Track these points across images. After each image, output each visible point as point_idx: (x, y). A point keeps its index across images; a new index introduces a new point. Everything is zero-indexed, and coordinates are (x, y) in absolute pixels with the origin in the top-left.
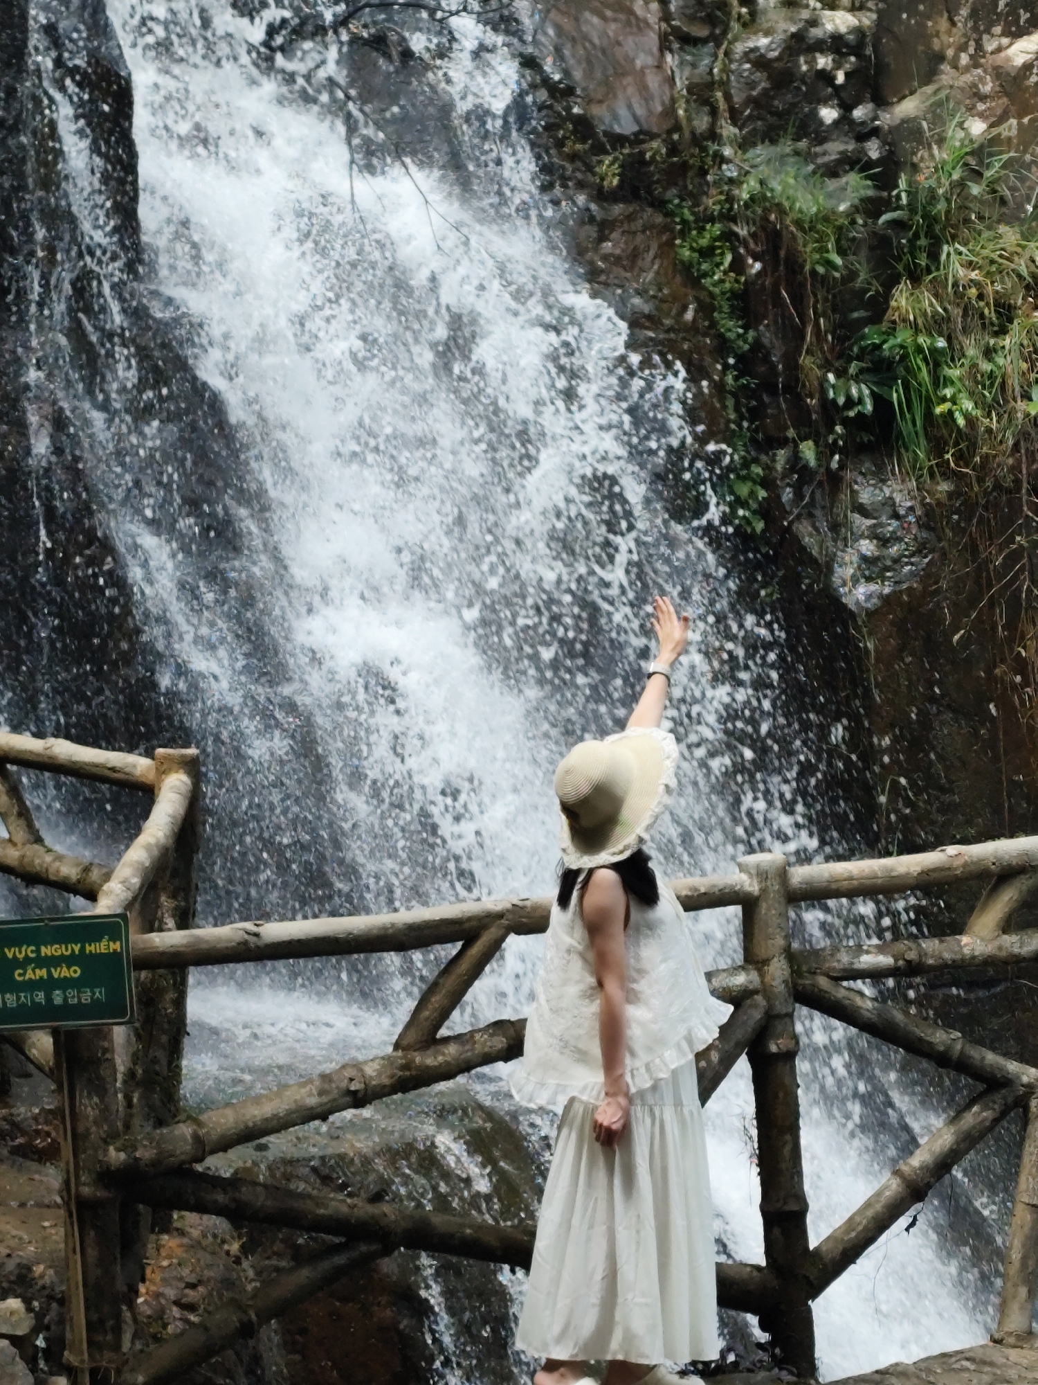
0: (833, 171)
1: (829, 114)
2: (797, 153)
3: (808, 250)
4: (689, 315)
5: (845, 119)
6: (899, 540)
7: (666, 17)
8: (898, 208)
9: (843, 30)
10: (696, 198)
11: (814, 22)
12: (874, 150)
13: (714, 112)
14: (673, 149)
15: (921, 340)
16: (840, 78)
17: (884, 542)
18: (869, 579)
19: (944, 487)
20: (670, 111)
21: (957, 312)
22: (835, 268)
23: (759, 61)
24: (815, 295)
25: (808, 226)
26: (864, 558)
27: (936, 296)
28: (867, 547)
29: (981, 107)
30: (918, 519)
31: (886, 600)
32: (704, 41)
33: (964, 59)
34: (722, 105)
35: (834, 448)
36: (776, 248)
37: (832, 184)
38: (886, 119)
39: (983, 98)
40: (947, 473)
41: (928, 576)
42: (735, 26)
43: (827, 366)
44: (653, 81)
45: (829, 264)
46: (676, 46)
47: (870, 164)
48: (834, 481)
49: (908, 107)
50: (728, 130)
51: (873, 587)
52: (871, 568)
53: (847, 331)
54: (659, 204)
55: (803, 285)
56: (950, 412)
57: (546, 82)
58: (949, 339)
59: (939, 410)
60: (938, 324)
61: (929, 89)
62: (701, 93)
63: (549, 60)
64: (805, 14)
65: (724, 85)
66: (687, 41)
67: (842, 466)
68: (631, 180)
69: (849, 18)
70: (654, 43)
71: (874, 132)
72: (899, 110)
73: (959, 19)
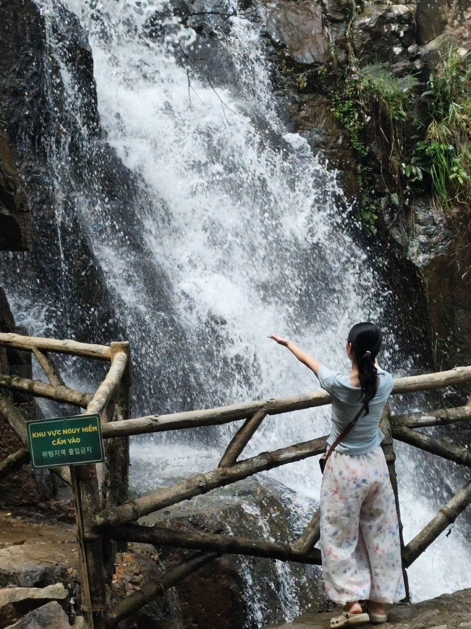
0: (400, 75)
1: (397, 50)
2: (384, 68)
3: (391, 111)
4: (340, 141)
5: (405, 52)
6: (436, 234)
7: (324, 11)
8: (430, 89)
9: (402, 13)
10: (341, 90)
11: (389, 10)
12: (418, 65)
13: (347, 52)
14: (330, 69)
15: (442, 147)
16: (402, 34)
17: (430, 236)
18: (424, 252)
19: (455, 210)
20: (327, 52)
21: (457, 134)
22: (403, 117)
23: (366, 28)
24: (395, 129)
25: (391, 99)
26: (421, 243)
27: (448, 127)
28: (423, 238)
29: (464, 43)
30: (444, 225)
31: (432, 261)
32: (342, 21)
33: (456, 23)
34: (351, 49)
35: (406, 196)
36: (377, 110)
37: (400, 81)
38: (423, 51)
39: (465, 39)
40: (456, 204)
41: (450, 249)
42: (355, 14)
43: (402, 160)
44: (320, 40)
45: (401, 115)
46: (329, 24)
47: (416, 71)
48: (407, 210)
49: (432, 45)
50: (354, 59)
51: (426, 256)
52: (425, 248)
53: (409, 145)
54: (325, 94)
55: (389, 125)
56: (456, 178)
57: (273, 43)
58: (454, 146)
59: (451, 177)
60: (449, 139)
61: (441, 37)
62: (341, 44)
63: (274, 34)
64: (385, 7)
65: (351, 39)
66: (334, 21)
67: (410, 204)
68: (312, 84)
69: (405, 8)
70: (319, 23)
71: (418, 57)
72: (428, 47)
73: (453, 6)
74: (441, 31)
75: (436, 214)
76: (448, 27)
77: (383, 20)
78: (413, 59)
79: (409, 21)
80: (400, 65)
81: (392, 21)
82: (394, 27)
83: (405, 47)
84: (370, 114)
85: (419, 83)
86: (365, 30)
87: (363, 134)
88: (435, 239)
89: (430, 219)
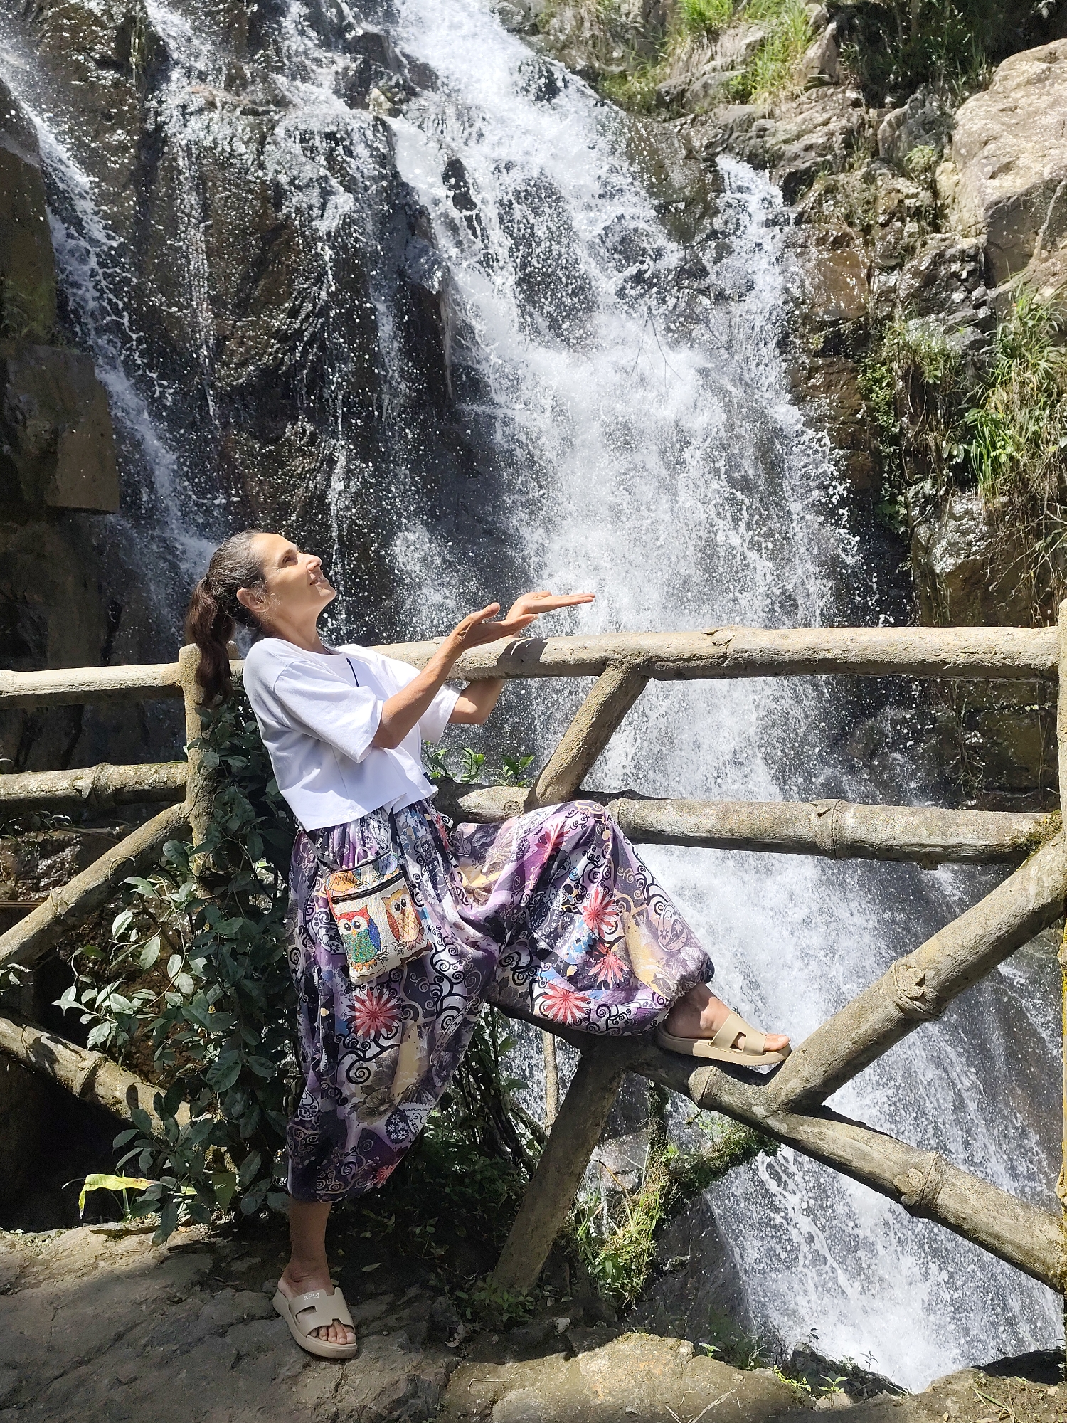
0: (957, 328)
1: (958, 297)
2: (937, 321)
3: (928, 373)
4: (859, 415)
5: (967, 298)
6: (972, 532)
7: (875, 258)
9: (968, 248)
10: (876, 353)
12: (983, 313)
14: (860, 327)
16: (964, 275)
18: (950, 556)
20: (863, 307)
23: (916, 271)
26: (950, 544)
28: (953, 537)
29: (1052, 280)
30: (984, 519)
31: (959, 567)
32: (892, 269)
34: (897, 300)
35: (942, 483)
37: (954, 335)
38: (992, 294)
39: (1054, 275)
41: (986, 552)
44: (857, 292)
46: (878, 273)
47: (979, 321)
48: (942, 502)
49: (1007, 286)
50: (898, 312)
51: (952, 560)
54: (851, 357)
55: (921, 391)
56: (999, 455)
59: (992, 454)
61: (1020, 275)
62: (887, 296)
64: (948, 243)
65: (899, 289)
66: (884, 269)
67: (946, 494)
68: (834, 346)
69: (973, 241)
70: (864, 272)
71: (984, 303)
72: (1001, 289)
73: (1041, 232)
74: (1025, 264)
75: (977, 506)
76: (1032, 261)
77: (939, 259)
78: (977, 307)
79: (974, 258)
80: (959, 316)
81: (953, 259)
82: (955, 267)
83: (969, 291)
84: (903, 378)
85: (980, 336)
86: (916, 274)
87: (894, 405)
88: (969, 538)
89: (968, 512)
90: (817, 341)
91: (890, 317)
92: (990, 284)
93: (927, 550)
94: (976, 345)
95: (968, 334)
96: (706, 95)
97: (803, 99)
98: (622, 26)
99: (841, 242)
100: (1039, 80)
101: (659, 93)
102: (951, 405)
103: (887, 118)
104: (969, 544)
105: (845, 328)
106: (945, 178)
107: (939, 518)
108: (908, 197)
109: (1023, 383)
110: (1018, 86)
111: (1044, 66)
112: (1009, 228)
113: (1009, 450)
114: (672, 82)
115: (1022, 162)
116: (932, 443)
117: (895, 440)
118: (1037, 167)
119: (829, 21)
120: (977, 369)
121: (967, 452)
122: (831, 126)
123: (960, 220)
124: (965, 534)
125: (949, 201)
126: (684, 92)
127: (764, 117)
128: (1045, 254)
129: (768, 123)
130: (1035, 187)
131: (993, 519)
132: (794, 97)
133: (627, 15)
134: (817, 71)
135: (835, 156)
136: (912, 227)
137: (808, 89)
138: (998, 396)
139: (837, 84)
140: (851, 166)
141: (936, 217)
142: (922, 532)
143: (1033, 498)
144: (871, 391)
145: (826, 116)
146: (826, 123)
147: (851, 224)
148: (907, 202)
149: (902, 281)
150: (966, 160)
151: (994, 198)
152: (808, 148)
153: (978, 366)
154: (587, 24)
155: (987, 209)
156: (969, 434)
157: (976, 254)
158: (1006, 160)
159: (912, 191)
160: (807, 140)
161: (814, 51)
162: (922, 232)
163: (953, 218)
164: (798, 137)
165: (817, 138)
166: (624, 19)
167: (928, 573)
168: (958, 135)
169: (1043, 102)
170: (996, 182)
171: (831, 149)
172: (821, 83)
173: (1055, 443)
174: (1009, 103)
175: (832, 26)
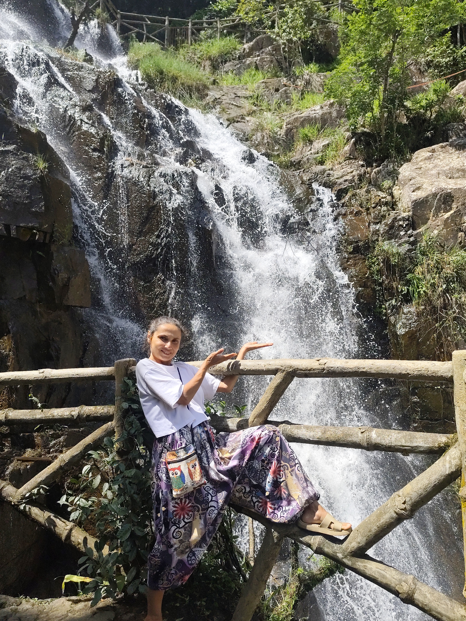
0: (402, 244)
1: (402, 233)
2: (394, 242)
5: (406, 234)
7: (371, 219)
9: (405, 216)
12: (412, 239)
13: (378, 236)
14: (366, 243)
16: (404, 226)
20: (367, 236)
28: (404, 321)
30: (416, 315)
31: (407, 332)
34: (380, 234)
35: (399, 301)
37: (402, 247)
38: (415, 233)
39: (438, 226)
41: (417, 327)
44: (365, 231)
45: (395, 262)
46: (372, 224)
47: (410, 242)
48: (399, 308)
49: (420, 230)
50: (380, 238)
51: (404, 330)
54: (363, 254)
61: (425, 226)
62: (376, 233)
65: (380, 230)
67: (401, 304)
68: (357, 250)
69: (407, 214)
70: (367, 224)
71: (412, 236)
72: (418, 231)
73: (432, 211)
74: (426, 223)
76: (429, 221)
77: (395, 220)
78: (410, 237)
79: (408, 220)
81: (400, 220)
82: (401, 223)
83: (406, 231)
84: (382, 262)
85: (411, 247)
86: (386, 225)
87: (380, 272)
88: (410, 321)
89: (409, 312)
90: (350, 248)
91: (377, 240)
92: (414, 229)
93: (394, 326)
94: (409, 251)
95: (407, 247)
96: (308, 162)
97: (343, 164)
98: (278, 139)
99: (358, 213)
100: (429, 158)
101: (291, 162)
102: (401, 272)
103: (374, 171)
104: (410, 324)
105: (360, 244)
106: (396, 192)
107: (398, 314)
108: (382, 198)
109: (428, 265)
110: (421, 161)
111: (431, 154)
112: (420, 209)
113: (424, 289)
114: (296, 158)
115: (424, 186)
116: (395, 286)
117: (380, 284)
118: (430, 188)
119: (352, 138)
120: (411, 259)
121: (408, 290)
122: (354, 173)
123: (402, 206)
124: (408, 320)
125: (398, 200)
126: (300, 161)
127: (329, 170)
128: (434, 218)
129: (331, 172)
130: (429, 195)
131: (419, 315)
132: (340, 163)
133: (280, 135)
134: (348, 155)
135: (355, 183)
136: (384, 208)
137: (345, 161)
138: (419, 269)
139: (356, 159)
140: (361, 187)
141: (393, 205)
142: (392, 319)
143: (434, 307)
144: (371, 267)
145: (352, 170)
146: (352, 172)
147: (362, 207)
148: (382, 200)
149: (381, 228)
150: (404, 185)
151: (415, 198)
152: (345, 181)
153: (411, 258)
154: (266, 138)
155: (412, 202)
156: (408, 283)
157: (409, 218)
158: (419, 186)
159: (384, 196)
160: (345, 178)
161: (347, 148)
162: (388, 210)
163: (400, 205)
164: (342, 177)
165: (349, 177)
166: (279, 137)
167: (395, 335)
168: (400, 177)
169: (431, 166)
170: (415, 193)
171: (354, 181)
172: (350, 159)
173: (442, 287)
174: (418, 166)
175: (353, 139)
